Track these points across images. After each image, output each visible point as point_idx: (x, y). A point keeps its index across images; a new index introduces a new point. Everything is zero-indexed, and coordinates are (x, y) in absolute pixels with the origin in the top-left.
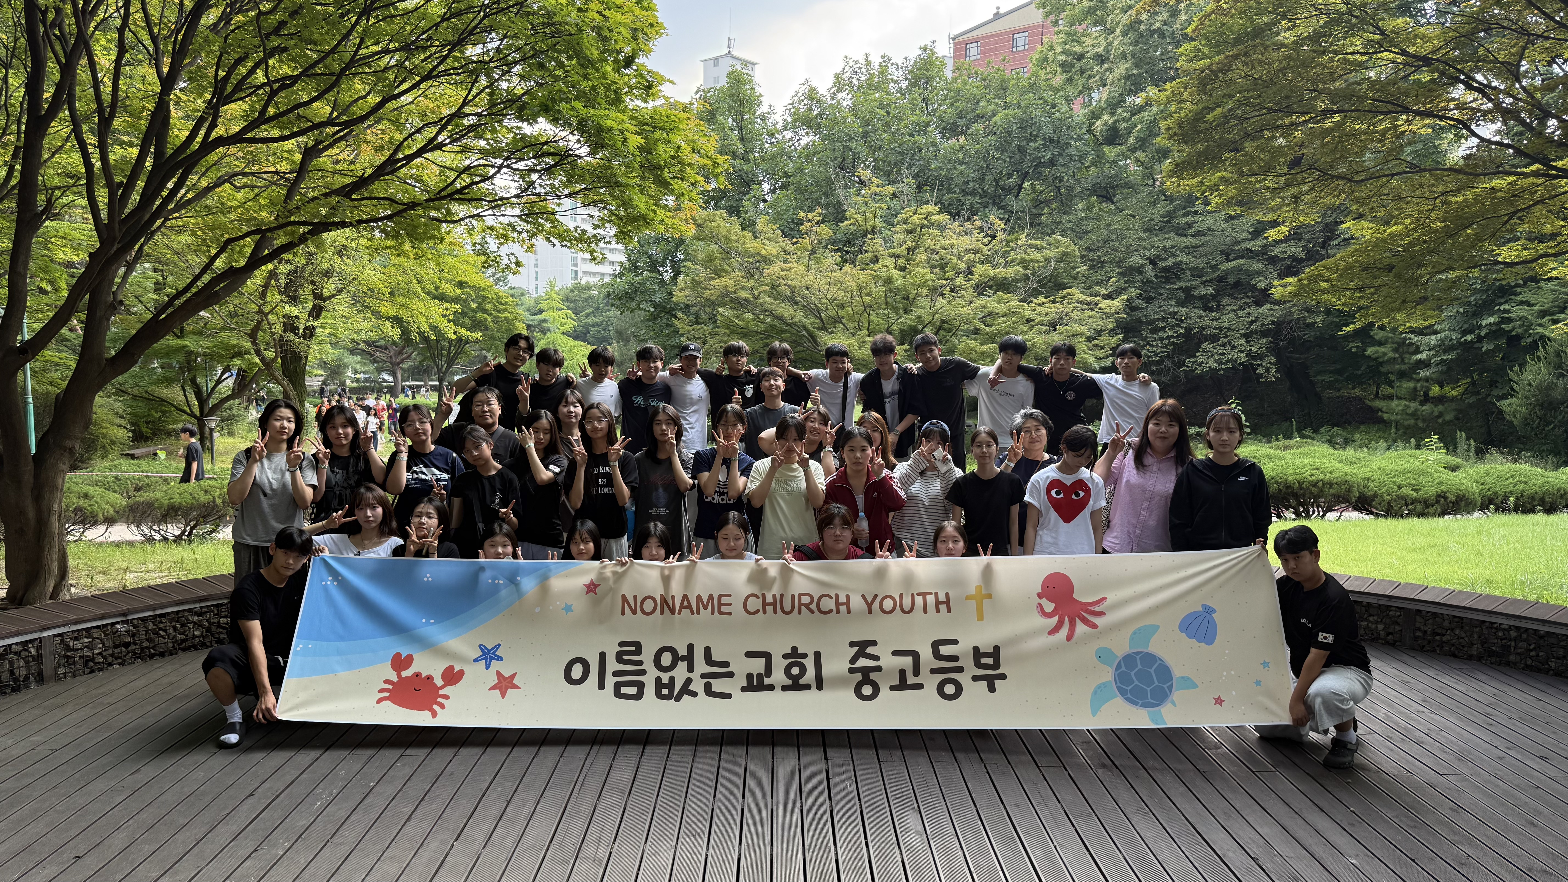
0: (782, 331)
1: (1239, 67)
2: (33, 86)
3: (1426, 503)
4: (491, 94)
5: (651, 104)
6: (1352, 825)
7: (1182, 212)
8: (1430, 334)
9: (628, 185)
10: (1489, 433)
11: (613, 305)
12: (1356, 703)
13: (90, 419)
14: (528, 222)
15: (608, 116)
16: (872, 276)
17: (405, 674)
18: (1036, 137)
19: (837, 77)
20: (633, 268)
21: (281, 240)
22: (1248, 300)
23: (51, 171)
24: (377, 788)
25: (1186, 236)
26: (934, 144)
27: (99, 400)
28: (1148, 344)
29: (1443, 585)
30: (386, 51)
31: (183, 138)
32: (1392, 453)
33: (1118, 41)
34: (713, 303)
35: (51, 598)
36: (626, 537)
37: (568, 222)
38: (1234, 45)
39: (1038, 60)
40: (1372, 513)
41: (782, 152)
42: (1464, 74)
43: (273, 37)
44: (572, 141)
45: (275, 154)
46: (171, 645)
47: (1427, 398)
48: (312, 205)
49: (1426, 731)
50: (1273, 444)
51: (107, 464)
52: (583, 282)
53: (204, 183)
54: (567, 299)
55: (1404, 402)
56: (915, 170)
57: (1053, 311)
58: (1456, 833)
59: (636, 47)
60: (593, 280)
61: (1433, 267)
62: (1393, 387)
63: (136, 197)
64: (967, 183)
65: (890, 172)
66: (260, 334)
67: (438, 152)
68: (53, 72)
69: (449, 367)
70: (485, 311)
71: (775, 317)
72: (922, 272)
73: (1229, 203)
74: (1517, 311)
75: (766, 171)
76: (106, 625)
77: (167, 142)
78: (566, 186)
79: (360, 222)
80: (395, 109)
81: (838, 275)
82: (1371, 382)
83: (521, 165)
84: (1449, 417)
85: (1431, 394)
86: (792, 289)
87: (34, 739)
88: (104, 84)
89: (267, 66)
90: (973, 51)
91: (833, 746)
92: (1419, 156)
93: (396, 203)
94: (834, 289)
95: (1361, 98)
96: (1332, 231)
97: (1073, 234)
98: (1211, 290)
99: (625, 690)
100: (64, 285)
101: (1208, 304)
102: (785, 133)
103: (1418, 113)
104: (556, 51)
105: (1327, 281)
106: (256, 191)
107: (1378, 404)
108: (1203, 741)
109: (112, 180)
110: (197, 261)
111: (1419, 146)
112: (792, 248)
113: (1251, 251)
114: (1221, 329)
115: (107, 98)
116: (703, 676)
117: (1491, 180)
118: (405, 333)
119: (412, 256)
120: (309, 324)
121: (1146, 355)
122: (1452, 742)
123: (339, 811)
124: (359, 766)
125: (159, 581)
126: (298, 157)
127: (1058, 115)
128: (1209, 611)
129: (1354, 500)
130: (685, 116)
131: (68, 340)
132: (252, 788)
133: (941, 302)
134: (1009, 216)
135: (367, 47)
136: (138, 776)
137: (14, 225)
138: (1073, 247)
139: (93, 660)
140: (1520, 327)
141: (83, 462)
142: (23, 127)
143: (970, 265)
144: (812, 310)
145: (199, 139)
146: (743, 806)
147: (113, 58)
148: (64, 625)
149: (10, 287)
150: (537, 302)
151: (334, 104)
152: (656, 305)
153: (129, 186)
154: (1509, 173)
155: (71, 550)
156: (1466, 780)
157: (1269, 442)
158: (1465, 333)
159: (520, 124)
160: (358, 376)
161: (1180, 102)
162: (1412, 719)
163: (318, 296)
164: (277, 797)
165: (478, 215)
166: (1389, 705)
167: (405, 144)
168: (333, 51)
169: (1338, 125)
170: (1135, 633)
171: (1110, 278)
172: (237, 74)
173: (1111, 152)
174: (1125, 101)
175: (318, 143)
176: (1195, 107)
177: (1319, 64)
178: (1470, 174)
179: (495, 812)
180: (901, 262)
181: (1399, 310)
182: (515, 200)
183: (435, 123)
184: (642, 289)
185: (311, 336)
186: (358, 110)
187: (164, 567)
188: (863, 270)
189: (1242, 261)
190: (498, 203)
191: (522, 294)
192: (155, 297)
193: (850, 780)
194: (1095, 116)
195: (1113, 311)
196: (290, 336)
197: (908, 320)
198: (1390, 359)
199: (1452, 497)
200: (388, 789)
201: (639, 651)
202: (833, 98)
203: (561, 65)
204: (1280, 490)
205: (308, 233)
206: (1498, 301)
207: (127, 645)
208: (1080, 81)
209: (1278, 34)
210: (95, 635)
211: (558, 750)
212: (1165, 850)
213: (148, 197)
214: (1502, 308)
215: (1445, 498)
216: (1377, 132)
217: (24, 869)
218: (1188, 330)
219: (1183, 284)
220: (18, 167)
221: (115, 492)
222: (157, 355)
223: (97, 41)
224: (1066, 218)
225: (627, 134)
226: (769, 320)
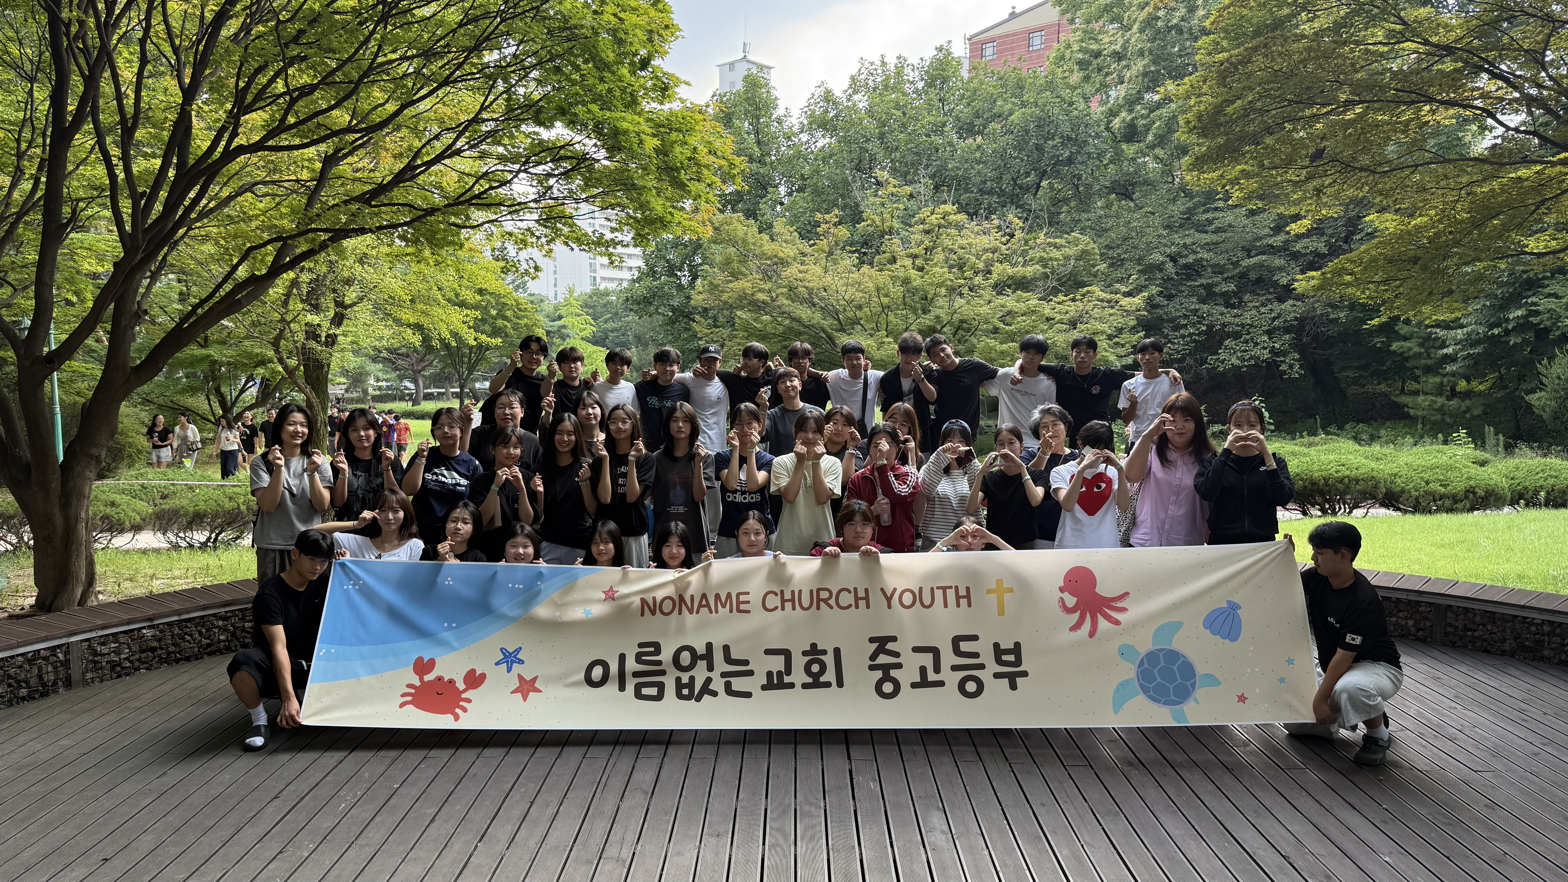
0: (800, 333)
1: (1259, 60)
2: (58, 99)
3: (1455, 499)
4: (508, 100)
5: (666, 107)
6: (1384, 822)
7: (1202, 209)
8: (1456, 328)
9: (645, 187)
10: (1518, 427)
11: (631, 310)
12: (1385, 699)
13: (116, 427)
14: (546, 227)
15: (624, 118)
16: (889, 276)
17: (428, 678)
18: (1054, 135)
19: (853, 78)
20: (652, 272)
21: (303, 247)
22: (1270, 297)
23: (75, 183)
24: (401, 790)
25: (1206, 232)
26: (951, 144)
27: (124, 408)
28: (1170, 342)
29: (1473, 580)
30: (404, 58)
31: (204, 148)
32: (1419, 449)
33: (1136, 39)
34: (731, 306)
35: (79, 605)
36: (646, 537)
37: (585, 225)
38: (1253, 38)
39: (1056, 58)
40: (1399, 509)
41: (799, 155)
42: (1488, 62)
43: (292, 45)
44: (588, 144)
45: (295, 162)
46: (196, 650)
47: (1454, 393)
48: (332, 212)
49: (1459, 727)
50: (1298, 441)
51: (133, 473)
52: (602, 287)
53: (225, 193)
54: (585, 305)
55: (1430, 398)
56: (932, 170)
57: (1073, 309)
58: (1491, 830)
59: (651, 49)
60: (612, 286)
61: (1460, 258)
62: (1419, 383)
63: (158, 207)
64: (985, 182)
65: (907, 173)
66: (283, 342)
67: (457, 159)
68: (77, 85)
69: (470, 373)
70: (505, 318)
71: (794, 319)
72: (939, 272)
73: (1249, 198)
74: (1545, 304)
75: (783, 174)
76: (132, 630)
77: (189, 153)
78: (583, 191)
79: (380, 228)
80: (413, 117)
81: (856, 276)
82: (1396, 377)
83: (539, 169)
84: (1476, 412)
85: (1458, 389)
86: (810, 291)
87: (63, 742)
88: (127, 96)
89: (286, 74)
90: (989, 51)
91: (855, 743)
92: (1442, 148)
93: (415, 208)
94: (851, 290)
95: (1383, 88)
96: (1355, 226)
97: (1093, 233)
98: (1232, 287)
99: (645, 691)
100: (89, 296)
101: (1229, 301)
102: (802, 135)
103: (1442, 102)
104: (572, 54)
105: (1350, 274)
106: (278, 199)
107: (1404, 399)
108: (1231, 739)
109: (136, 190)
110: (219, 270)
111: (1443, 138)
112: (809, 250)
113: (1272, 247)
114: (1243, 326)
115: (130, 110)
116: (724, 675)
117: (1516, 170)
118: (426, 340)
119: (432, 263)
120: (331, 332)
121: (1167, 353)
122: (1486, 738)
123: (363, 812)
124: (383, 769)
125: (184, 587)
126: (318, 165)
127: (1076, 113)
128: (1234, 607)
129: (1381, 496)
130: (701, 117)
131: (94, 351)
132: (277, 791)
133: (959, 302)
134: (1027, 214)
135: (385, 55)
136: (164, 779)
137: (40, 237)
138: (1092, 245)
139: (119, 665)
140: (1548, 319)
141: (110, 471)
142: (48, 141)
143: (989, 264)
144: (829, 311)
145: (220, 149)
146: (766, 805)
147: (136, 70)
148: (91, 631)
149: (37, 297)
150: (556, 309)
151: (354, 112)
152: (674, 310)
153: (152, 197)
154: (1535, 162)
155: (99, 557)
156: (1502, 777)
157: (1294, 439)
158: (1491, 327)
159: (537, 129)
160: (380, 384)
161: (1199, 96)
162: (1444, 715)
163: (340, 304)
164: (302, 799)
165: (496, 220)
166: (1421, 702)
167: (424, 151)
168: (350, 59)
169: (1360, 116)
170: (1158, 630)
171: (1131, 275)
172: (257, 84)
173: (1129, 149)
174: (1143, 99)
175: (337, 150)
176: (1214, 100)
177: (1340, 55)
178: (1496, 163)
179: (518, 813)
180: (919, 262)
181: (1425, 303)
182: (532, 205)
183: (453, 128)
184: (660, 293)
185: (333, 343)
186: (376, 118)
187: (190, 574)
188: (881, 270)
189: (1264, 257)
190: (516, 207)
191: (542, 301)
192: (180, 307)
193: (874, 780)
194: (1113, 113)
195: (1134, 308)
196: (313, 344)
197: (927, 320)
198: (1416, 354)
199: (1480, 492)
200: (413, 791)
201: (658, 651)
202: (849, 100)
203: (577, 68)
204: (1305, 487)
205: (329, 239)
206: (1524, 294)
207: (153, 650)
208: (1098, 79)
209: (1297, 26)
210: (122, 640)
211: (581, 750)
212: (1194, 848)
213: (171, 205)
214: (1529, 301)
215: (1474, 493)
216: (1400, 123)
217: (53, 871)
218: (1210, 327)
219: (1204, 281)
220: (43, 179)
221: (141, 500)
222: (181, 364)
223: (120, 53)
224: (1085, 216)
225: (643, 136)
226: (787, 322)
